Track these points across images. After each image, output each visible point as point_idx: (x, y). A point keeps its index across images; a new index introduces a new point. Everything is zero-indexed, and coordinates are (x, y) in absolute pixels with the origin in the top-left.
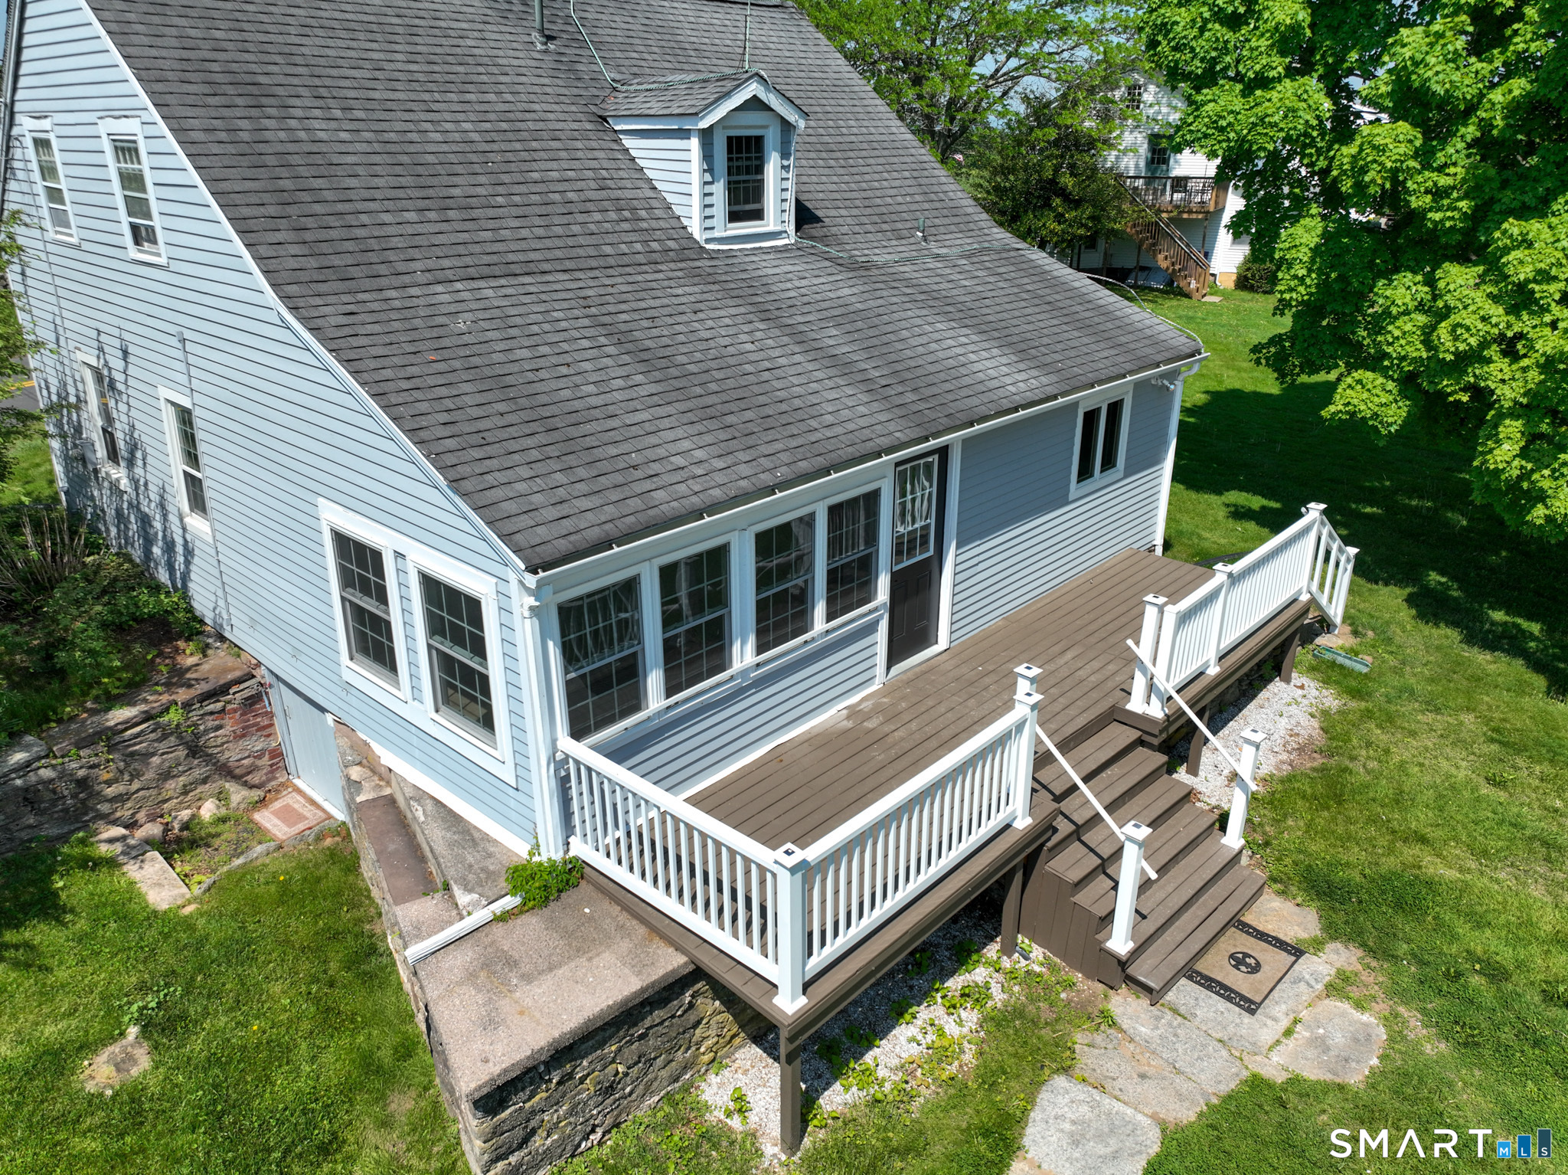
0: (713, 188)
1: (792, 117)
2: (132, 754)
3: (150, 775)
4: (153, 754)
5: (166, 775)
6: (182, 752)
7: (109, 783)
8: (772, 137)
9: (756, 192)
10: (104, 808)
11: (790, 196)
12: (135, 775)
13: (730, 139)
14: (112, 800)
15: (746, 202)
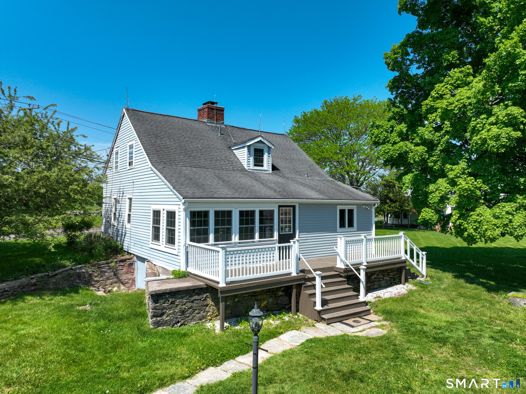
0: (250, 158)
1: (270, 146)
2: (102, 271)
3: (104, 277)
4: (106, 272)
5: (108, 279)
6: (112, 274)
7: (96, 277)
8: (266, 149)
9: (262, 161)
10: (93, 283)
11: (270, 162)
12: (102, 276)
13: (255, 149)
14: (95, 281)
15: (259, 163)
